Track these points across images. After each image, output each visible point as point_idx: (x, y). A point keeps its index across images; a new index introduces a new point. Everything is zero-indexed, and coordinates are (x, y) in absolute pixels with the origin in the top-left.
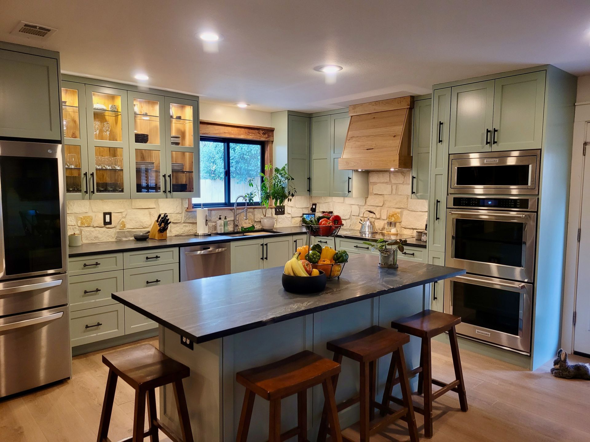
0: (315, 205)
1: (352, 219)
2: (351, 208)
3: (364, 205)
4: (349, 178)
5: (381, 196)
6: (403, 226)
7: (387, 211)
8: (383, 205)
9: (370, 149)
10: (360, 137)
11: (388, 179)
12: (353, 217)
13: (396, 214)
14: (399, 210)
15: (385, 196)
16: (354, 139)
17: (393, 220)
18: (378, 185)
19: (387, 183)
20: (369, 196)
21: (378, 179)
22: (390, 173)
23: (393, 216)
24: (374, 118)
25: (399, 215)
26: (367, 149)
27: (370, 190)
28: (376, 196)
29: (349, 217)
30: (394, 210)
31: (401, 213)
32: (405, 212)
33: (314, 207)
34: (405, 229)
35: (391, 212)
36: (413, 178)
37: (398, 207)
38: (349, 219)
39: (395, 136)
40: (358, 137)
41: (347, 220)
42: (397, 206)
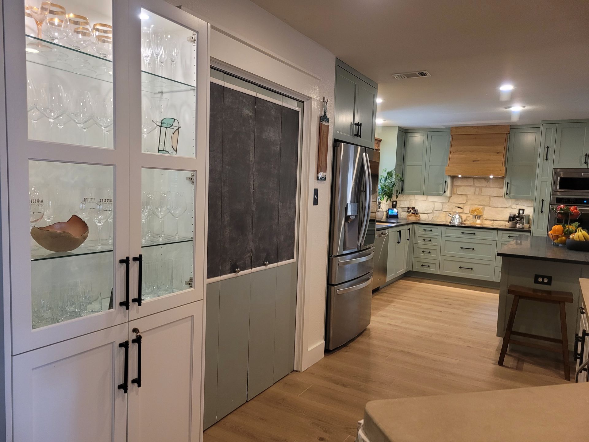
0: (396, 202)
1: (434, 213)
2: (434, 204)
3: (447, 202)
4: (446, 182)
5: (464, 196)
6: (484, 218)
7: (470, 207)
8: (466, 202)
9: (476, 161)
10: (464, 151)
11: (472, 183)
12: (435, 211)
13: (479, 209)
14: (481, 207)
15: (469, 196)
16: (458, 153)
17: (475, 213)
18: (462, 187)
19: (470, 186)
20: (453, 196)
21: (462, 183)
22: (473, 179)
23: (475, 210)
24: (476, 138)
25: (482, 210)
26: (473, 161)
27: (455, 191)
28: (460, 196)
29: (432, 211)
30: (476, 206)
31: (483, 209)
32: (487, 208)
33: (394, 203)
34: (486, 221)
35: (473, 208)
36: (508, 183)
37: (481, 204)
38: (431, 213)
39: (498, 153)
40: (462, 151)
41: (429, 214)
42: (479, 204)
